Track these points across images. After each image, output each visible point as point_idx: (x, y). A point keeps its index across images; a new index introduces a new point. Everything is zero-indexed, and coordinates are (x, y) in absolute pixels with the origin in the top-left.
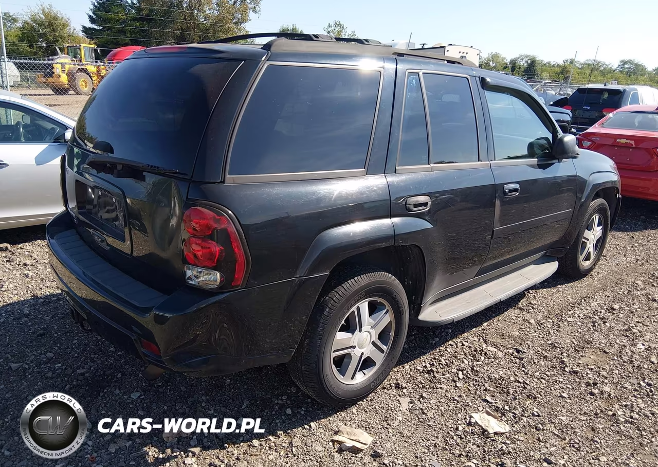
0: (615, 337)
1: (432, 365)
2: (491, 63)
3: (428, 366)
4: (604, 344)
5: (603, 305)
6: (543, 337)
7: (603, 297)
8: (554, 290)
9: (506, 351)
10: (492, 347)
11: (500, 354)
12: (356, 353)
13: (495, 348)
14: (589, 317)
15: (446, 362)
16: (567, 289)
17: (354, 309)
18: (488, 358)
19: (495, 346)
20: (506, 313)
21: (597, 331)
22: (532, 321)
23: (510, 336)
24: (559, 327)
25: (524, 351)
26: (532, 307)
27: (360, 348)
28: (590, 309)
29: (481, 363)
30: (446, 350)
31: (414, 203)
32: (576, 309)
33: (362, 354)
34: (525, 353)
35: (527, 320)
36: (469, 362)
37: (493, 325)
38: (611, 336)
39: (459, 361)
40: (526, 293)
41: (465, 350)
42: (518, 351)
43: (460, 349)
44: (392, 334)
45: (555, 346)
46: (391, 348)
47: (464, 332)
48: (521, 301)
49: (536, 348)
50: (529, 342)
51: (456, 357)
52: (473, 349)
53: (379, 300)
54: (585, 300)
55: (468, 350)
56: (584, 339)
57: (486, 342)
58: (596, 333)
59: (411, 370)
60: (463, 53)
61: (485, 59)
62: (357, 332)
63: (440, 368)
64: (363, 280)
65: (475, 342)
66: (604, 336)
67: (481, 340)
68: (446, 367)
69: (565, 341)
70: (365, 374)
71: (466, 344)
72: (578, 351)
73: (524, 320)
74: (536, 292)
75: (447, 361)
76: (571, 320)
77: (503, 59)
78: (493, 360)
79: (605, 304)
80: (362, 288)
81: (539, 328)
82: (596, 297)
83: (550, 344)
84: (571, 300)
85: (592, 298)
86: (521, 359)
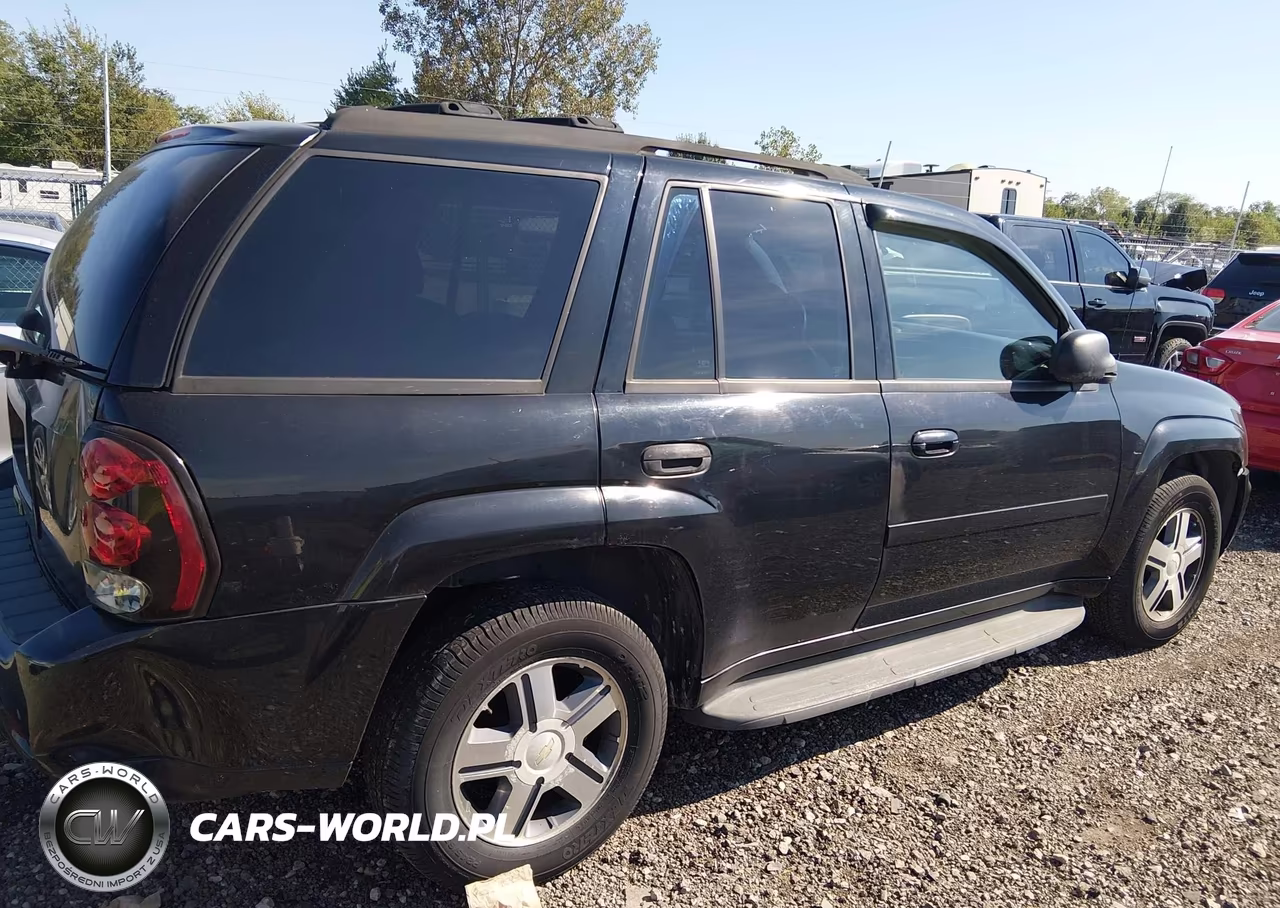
0: (1183, 787)
1: (732, 816)
2: (1098, 209)
3: (722, 817)
4: (1151, 800)
5: (1181, 711)
6: (1012, 775)
7: (1187, 694)
8: (1078, 670)
9: (913, 799)
10: (885, 787)
11: (896, 805)
12: (525, 778)
13: (890, 789)
14: (1138, 736)
15: (764, 813)
16: (1109, 670)
17: (515, 678)
18: (865, 812)
19: (893, 787)
20: (947, 713)
21: (1145, 770)
22: (1001, 736)
23: (936, 765)
24: (1058, 755)
25: (954, 801)
26: (1013, 706)
27: (534, 765)
28: (1146, 718)
29: (843, 821)
30: (777, 787)
31: (665, 458)
32: (1114, 716)
33: (541, 781)
34: (955, 806)
35: (989, 732)
36: (817, 817)
37: (907, 738)
38: (1175, 783)
39: (795, 813)
40: (1011, 672)
41: (819, 789)
42: (939, 801)
43: (809, 786)
44: (622, 741)
45: (1031, 797)
46: (619, 772)
47: (832, 749)
48: (991, 690)
49: (985, 797)
50: (971, 783)
51: (792, 803)
52: (838, 789)
53: (582, 663)
54: (1141, 698)
55: (828, 789)
56: (1106, 785)
57: (874, 774)
58: (1140, 773)
59: (681, 824)
60: (1010, 182)
61: (1085, 200)
62: (524, 731)
63: (748, 824)
64: (537, 617)
65: (849, 774)
66: (1157, 784)
67: (867, 770)
68: (761, 823)
69: (1063, 785)
70: (551, 826)
71: (826, 775)
72: (1083, 812)
73: (982, 732)
74: (1035, 671)
75: (767, 811)
76: (1092, 739)
77: (1123, 200)
78: (874, 817)
79: (1186, 710)
80: (530, 635)
81: (1011, 753)
82: (1169, 693)
83: (1023, 791)
84: (1109, 694)
85: (1160, 693)
86: (939, 820)
